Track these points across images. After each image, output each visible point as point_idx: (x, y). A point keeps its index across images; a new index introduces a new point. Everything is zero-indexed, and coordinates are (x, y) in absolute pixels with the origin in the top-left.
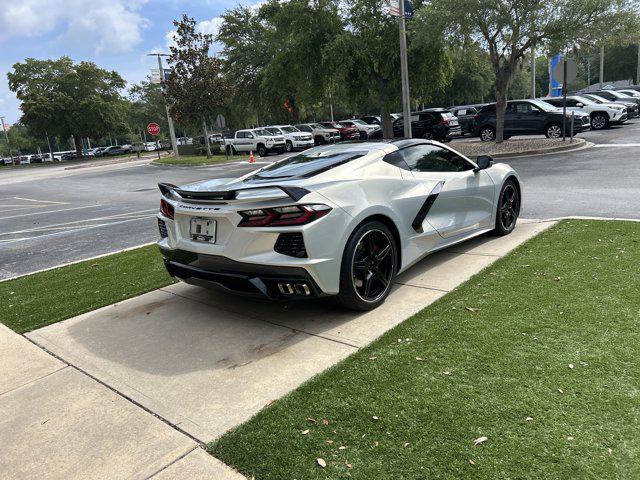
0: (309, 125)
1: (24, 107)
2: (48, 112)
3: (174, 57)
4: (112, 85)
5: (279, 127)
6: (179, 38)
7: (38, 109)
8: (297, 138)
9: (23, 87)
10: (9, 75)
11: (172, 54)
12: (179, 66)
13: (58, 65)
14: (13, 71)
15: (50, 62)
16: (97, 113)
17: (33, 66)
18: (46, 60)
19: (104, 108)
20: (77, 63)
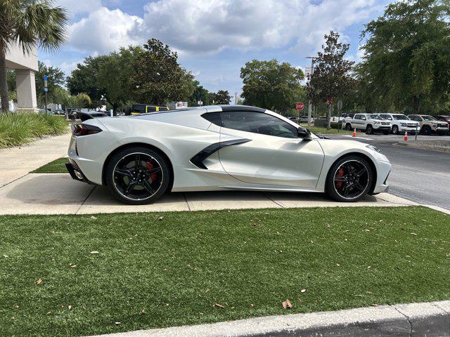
0: (421, 116)
1: (244, 88)
2: (255, 91)
3: (319, 59)
4: (297, 77)
5: (391, 115)
6: (326, 46)
7: (251, 90)
8: (403, 125)
9: (248, 76)
10: (242, 69)
11: (318, 57)
12: (322, 65)
13: (269, 64)
14: (244, 67)
15: (265, 62)
16: (282, 94)
17: (255, 64)
18: (263, 61)
19: (287, 92)
20: (280, 64)
